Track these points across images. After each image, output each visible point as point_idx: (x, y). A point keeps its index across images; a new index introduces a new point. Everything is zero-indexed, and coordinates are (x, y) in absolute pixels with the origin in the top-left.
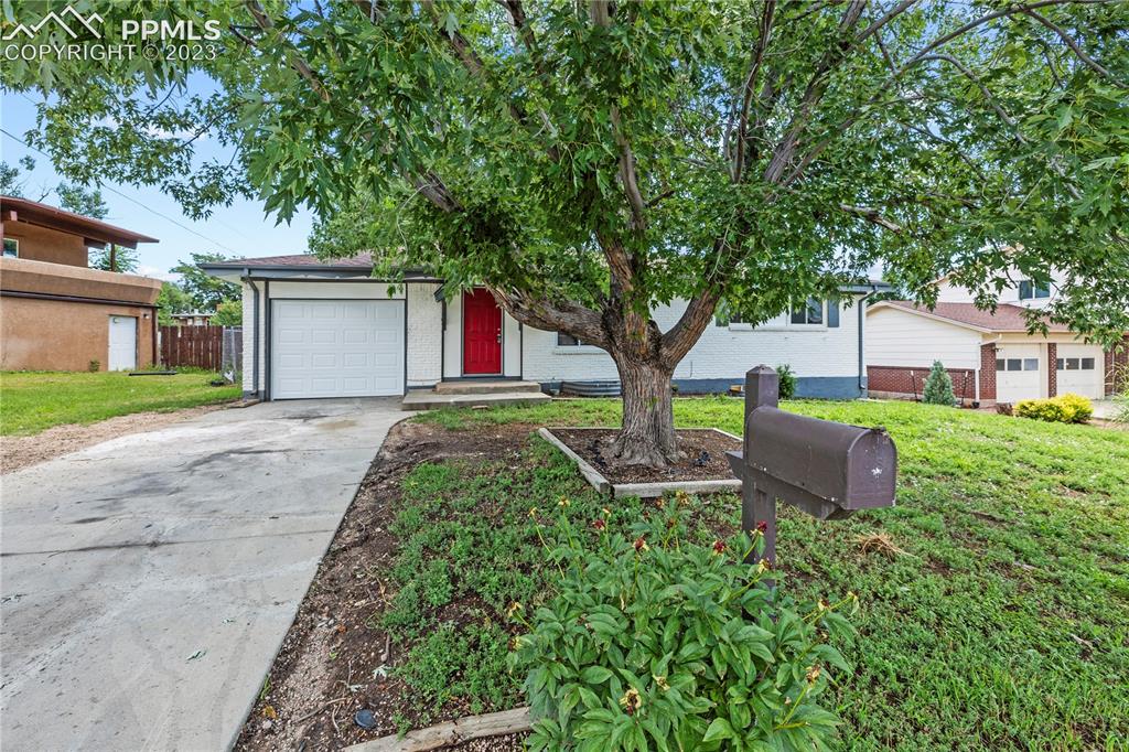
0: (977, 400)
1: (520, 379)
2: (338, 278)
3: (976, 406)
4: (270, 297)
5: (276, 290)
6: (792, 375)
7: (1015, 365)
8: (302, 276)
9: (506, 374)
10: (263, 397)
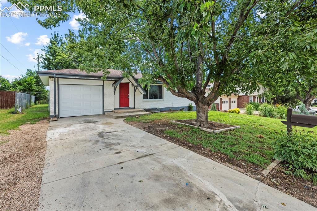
0: (219, 110)
1: (134, 108)
2: (85, 78)
3: (219, 111)
4: (59, 83)
5: (61, 81)
6: (192, 106)
7: (225, 102)
8: (74, 77)
9: (131, 107)
10: (57, 117)
